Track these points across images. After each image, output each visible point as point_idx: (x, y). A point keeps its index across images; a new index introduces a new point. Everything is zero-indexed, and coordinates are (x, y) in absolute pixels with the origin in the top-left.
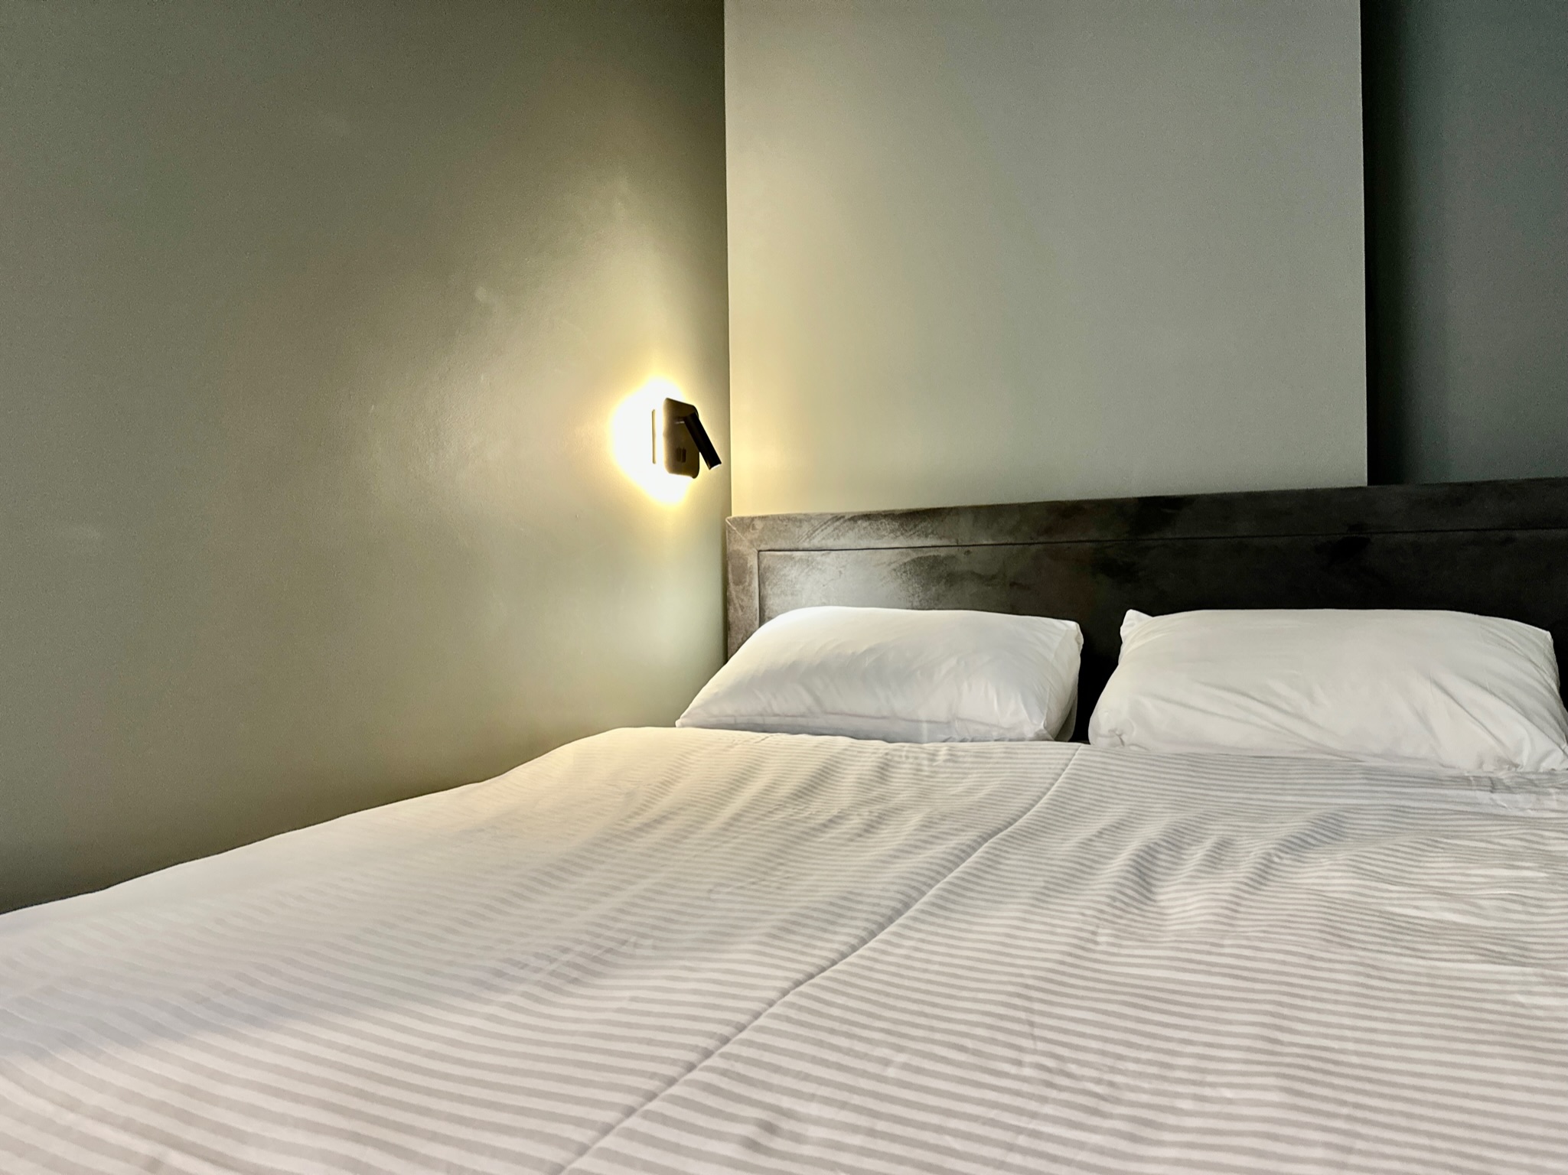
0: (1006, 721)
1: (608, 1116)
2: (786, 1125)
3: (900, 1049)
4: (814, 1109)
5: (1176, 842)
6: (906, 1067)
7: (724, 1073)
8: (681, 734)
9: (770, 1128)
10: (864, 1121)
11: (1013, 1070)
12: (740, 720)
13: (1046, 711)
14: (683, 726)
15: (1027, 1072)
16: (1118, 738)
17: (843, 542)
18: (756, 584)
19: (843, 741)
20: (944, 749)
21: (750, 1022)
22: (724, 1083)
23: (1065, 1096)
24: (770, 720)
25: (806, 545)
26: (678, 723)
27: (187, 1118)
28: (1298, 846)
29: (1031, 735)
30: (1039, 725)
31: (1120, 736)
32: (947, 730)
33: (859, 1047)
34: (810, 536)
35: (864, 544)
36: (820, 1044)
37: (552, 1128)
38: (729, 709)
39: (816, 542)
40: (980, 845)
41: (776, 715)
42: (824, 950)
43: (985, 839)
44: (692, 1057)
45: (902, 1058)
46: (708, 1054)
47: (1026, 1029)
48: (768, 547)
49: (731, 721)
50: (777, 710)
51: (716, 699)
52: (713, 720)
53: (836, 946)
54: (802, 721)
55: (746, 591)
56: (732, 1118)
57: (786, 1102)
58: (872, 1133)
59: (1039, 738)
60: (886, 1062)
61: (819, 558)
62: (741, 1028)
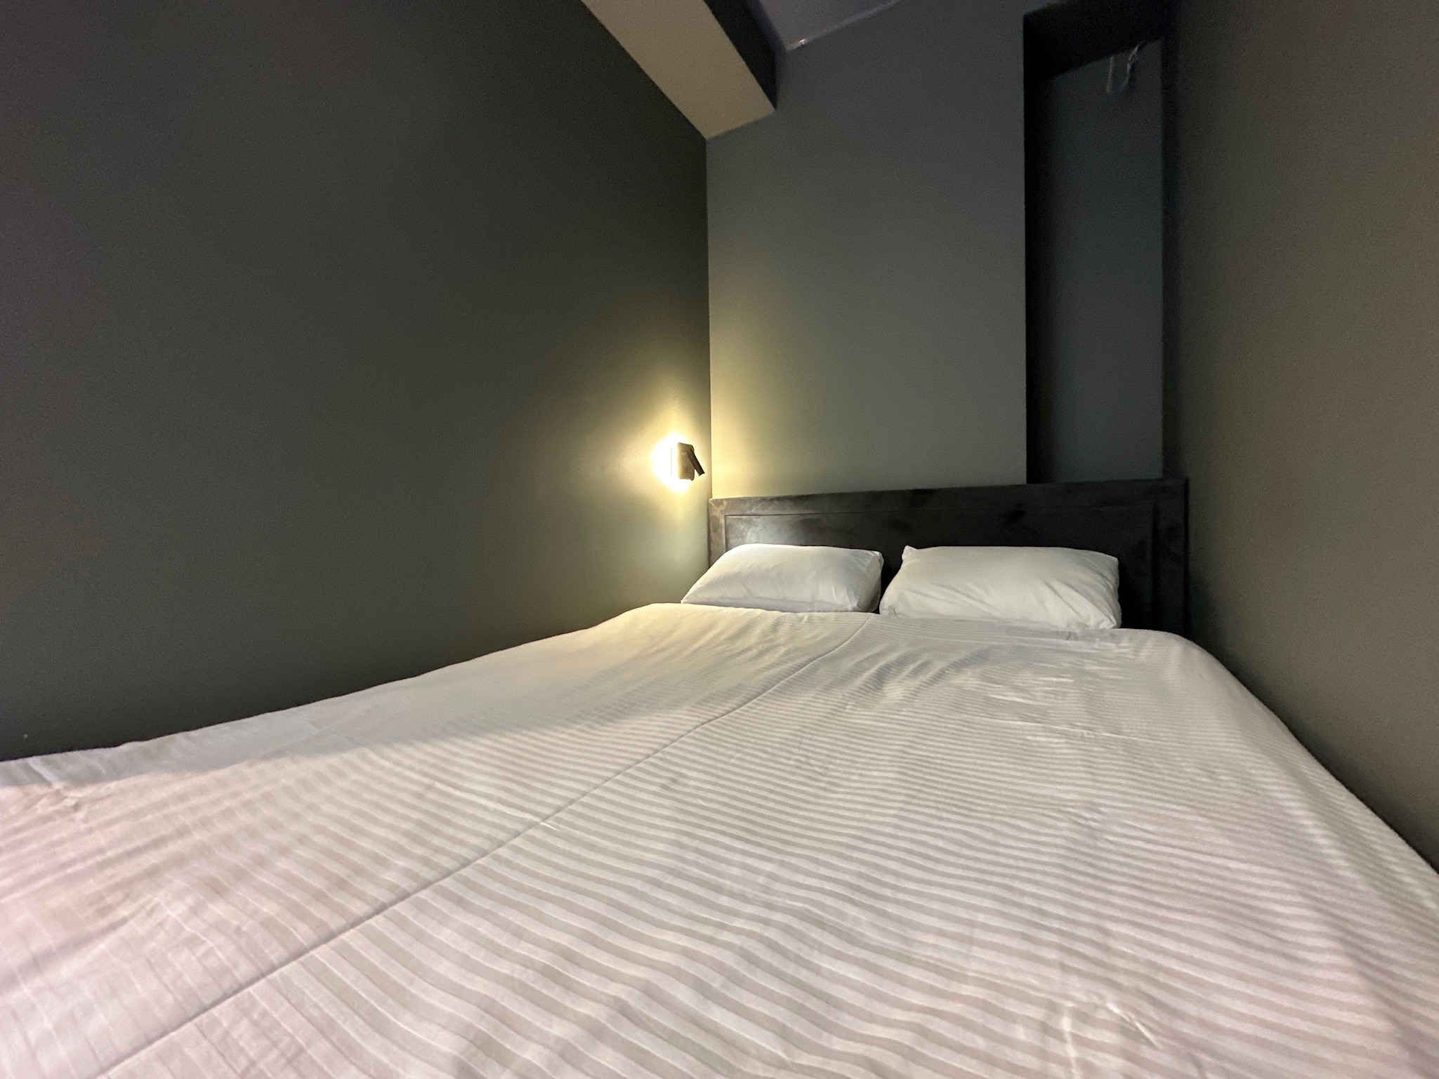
0: (839, 602)
1: (609, 774)
2: (681, 780)
3: (739, 751)
4: (695, 774)
5: (901, 663)
6: (739, 759)
7: (661, 759)
8: (682, 607)
9: (674, 781)
10: (713, 779)
11: (785, 761)
12: (712, 601)
13: (858, 597)
14: (684, 603)
15: (791, 762)
16: (893, 610)
17: (766, 512)
18: (724, 532)
19: (759, 611)
20: (806, 616)
21: (678, 739)
22: (660, 763)
23: (805, 773)
24: (727, 601)
25: (748, 513)
26: (682, 601)
27: (444, 770)
28: (959, 666)
29: (850, 609)
30: (855, 604)
31: (894, 609)
32: (811, 606)
33: (721, 750)
34: (750, 509)
35: (777, 512)
36: (705, 748)
37: (586, 778)
38: (706, 595)
39: (753, 511)
40: (808, 663)
41: (729, 598)
42: (720, 709)
43: (811, 660)
44: (650, 752)
45: (739, 755)
46: (656, 751)
47: (797, 745)
48: (729, 514)
49: (706, 601)
50: (730, 596)
51: (700, 590)
52: (698, 601)
53: (726, 708)
54: (741, 602)
55: (719, 536)
56: (660, 777)
57: (684, 771)
58: (715, 784)
59: (854, 610)
60: (731, 757)
61: (754, 519)
62: (673, 741)
